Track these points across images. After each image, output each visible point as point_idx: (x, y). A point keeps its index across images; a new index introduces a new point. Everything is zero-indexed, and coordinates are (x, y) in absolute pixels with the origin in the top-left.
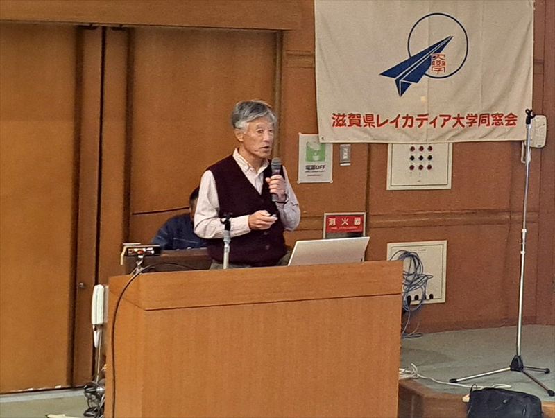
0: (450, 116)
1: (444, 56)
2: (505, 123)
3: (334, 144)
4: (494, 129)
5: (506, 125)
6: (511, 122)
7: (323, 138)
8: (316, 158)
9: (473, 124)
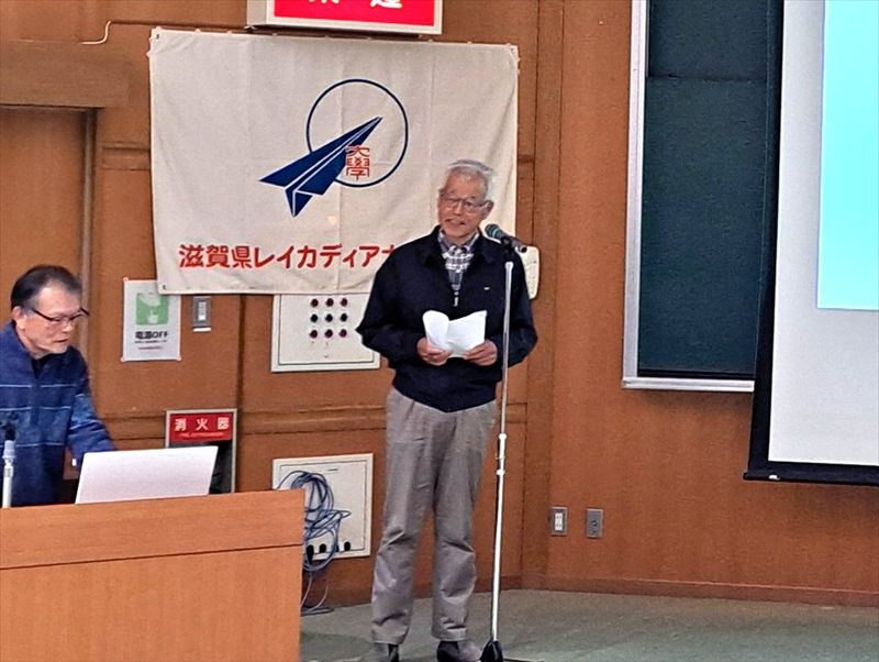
0: (377, 249)
1: (368, 149)
3: (183, 296)
7: (164, 287)
8: (153, 318)
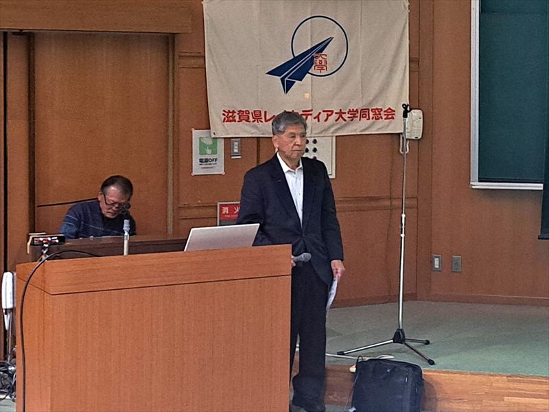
0: (332, 112)
1: (326, 55)
2: (384, 117)
3: (225, 138)
4: (374, 122)
5: (385, 119)
6: (390, 116)
7: (214, 134)
8: (209, 151)
9: (354, 119)
